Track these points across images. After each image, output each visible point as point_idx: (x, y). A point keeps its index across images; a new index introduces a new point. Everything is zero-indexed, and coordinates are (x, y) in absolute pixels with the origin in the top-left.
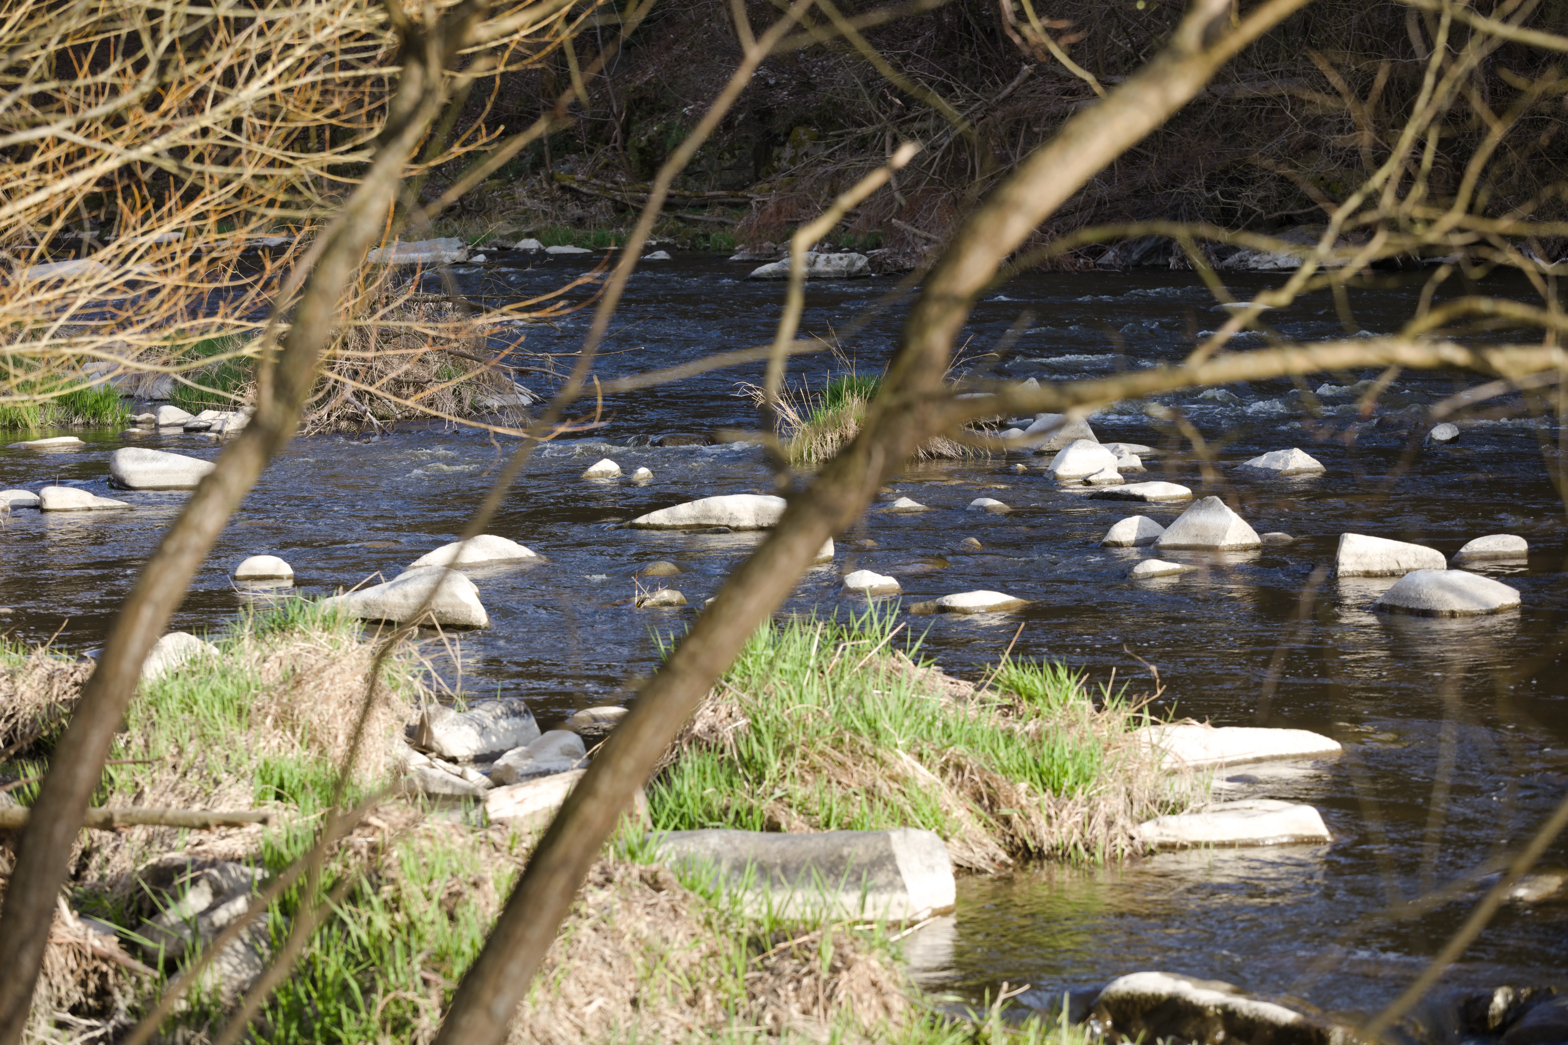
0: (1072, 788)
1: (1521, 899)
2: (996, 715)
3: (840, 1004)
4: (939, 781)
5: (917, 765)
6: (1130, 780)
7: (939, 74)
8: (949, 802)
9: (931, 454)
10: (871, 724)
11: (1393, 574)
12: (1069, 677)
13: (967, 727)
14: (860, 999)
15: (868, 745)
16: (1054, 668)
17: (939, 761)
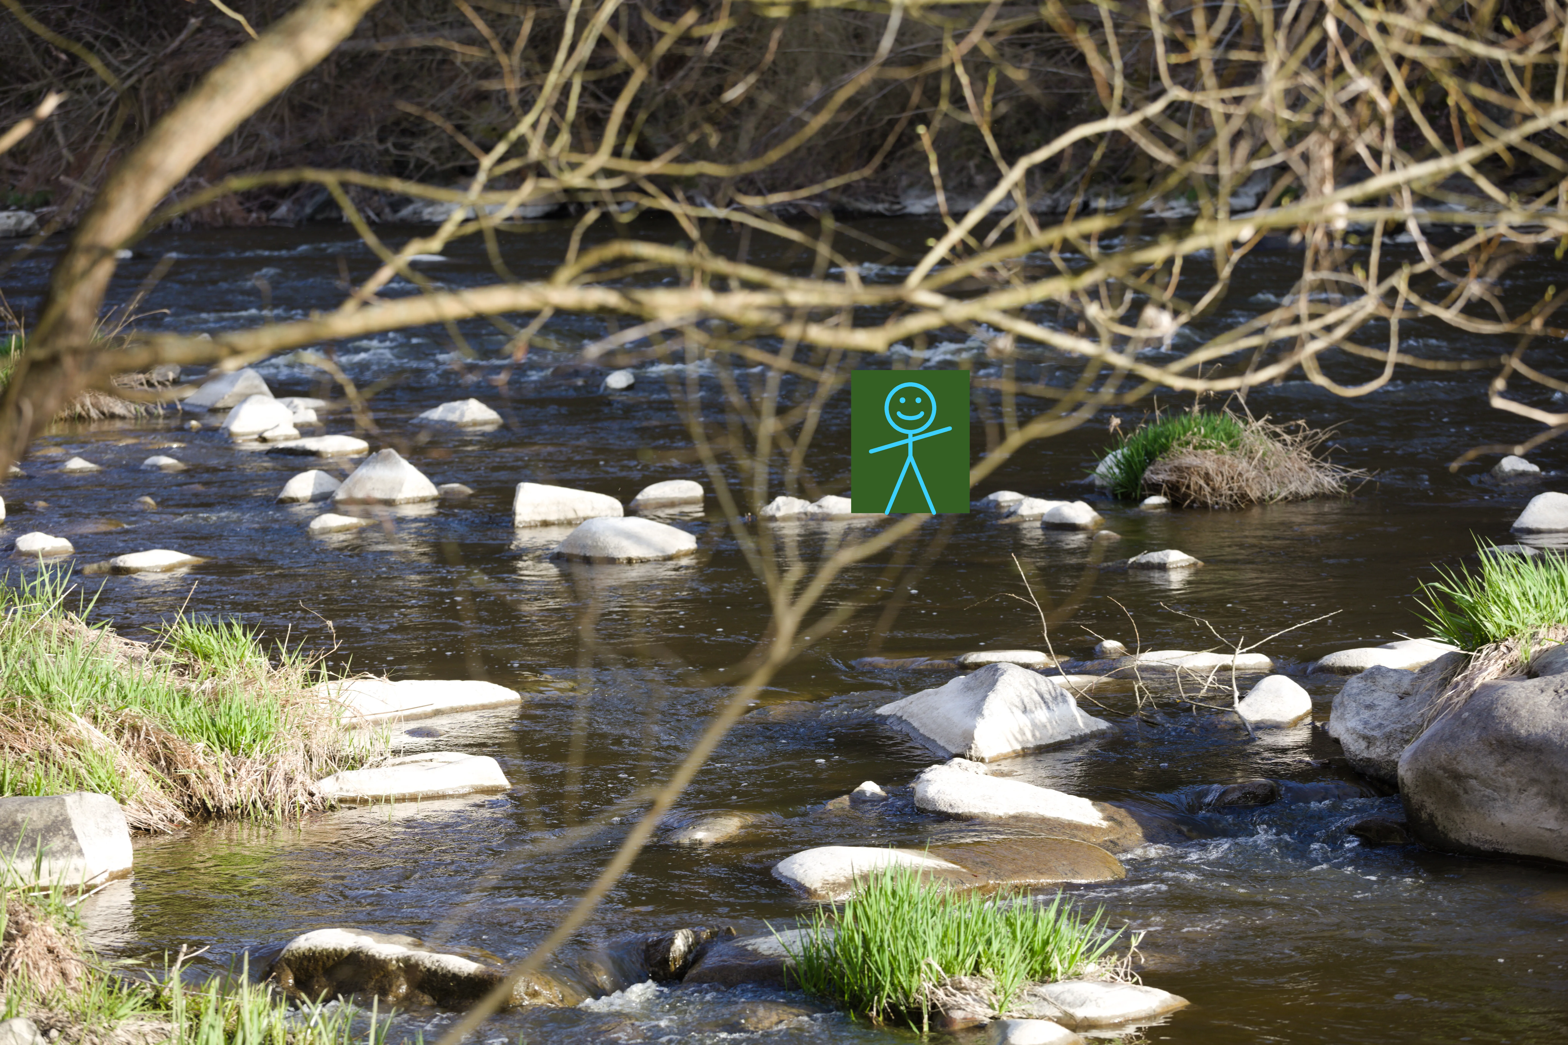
0: (250, 746)
1: (701, 843)
2: (171, 675)
3: (16, 972)
4: (115, 743)
5: (92, 727)
6: (307, 735)
7: (105, 28)
8: (125, 763)
9: (103, 413)
10: (45, 689)
11: (569, 523)
12: (245, 635)
13: (142, 688)
14: (37, 967)
15: (41, 709)
16: (229, 626)
17: (113, 723)
